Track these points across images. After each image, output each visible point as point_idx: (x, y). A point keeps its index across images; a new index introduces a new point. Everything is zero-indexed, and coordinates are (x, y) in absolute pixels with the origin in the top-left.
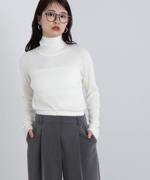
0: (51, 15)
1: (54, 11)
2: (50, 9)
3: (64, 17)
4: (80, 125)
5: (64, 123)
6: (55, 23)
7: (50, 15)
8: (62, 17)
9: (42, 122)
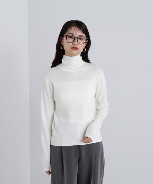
0: (71, 37)
1: (73, 34)
2: (70, 32)
6: (74, 44)
8: (80, 39)
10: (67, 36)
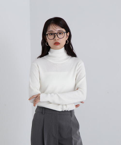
1: (52, 31)
2: (50, 30)
3: (61, 33)
4: (72, 116)
5: (62, 115)
6: (55, 40)
7: (51, 34)
8: (60, 34)
9: (45, 113)
10: (48, 34)
